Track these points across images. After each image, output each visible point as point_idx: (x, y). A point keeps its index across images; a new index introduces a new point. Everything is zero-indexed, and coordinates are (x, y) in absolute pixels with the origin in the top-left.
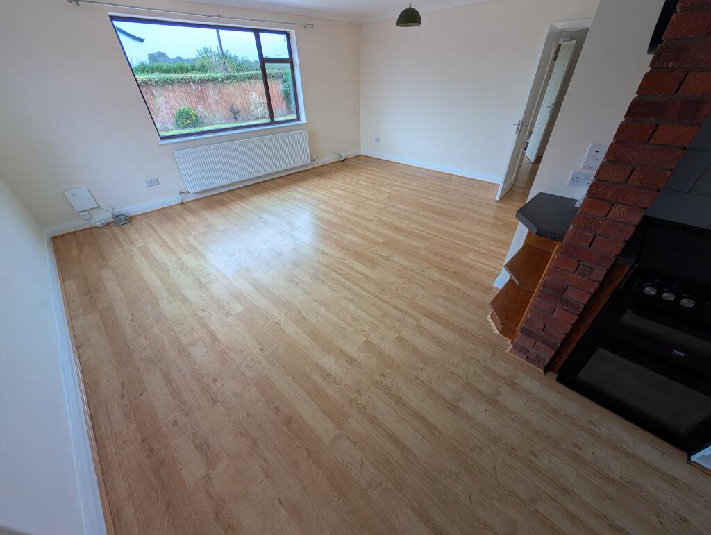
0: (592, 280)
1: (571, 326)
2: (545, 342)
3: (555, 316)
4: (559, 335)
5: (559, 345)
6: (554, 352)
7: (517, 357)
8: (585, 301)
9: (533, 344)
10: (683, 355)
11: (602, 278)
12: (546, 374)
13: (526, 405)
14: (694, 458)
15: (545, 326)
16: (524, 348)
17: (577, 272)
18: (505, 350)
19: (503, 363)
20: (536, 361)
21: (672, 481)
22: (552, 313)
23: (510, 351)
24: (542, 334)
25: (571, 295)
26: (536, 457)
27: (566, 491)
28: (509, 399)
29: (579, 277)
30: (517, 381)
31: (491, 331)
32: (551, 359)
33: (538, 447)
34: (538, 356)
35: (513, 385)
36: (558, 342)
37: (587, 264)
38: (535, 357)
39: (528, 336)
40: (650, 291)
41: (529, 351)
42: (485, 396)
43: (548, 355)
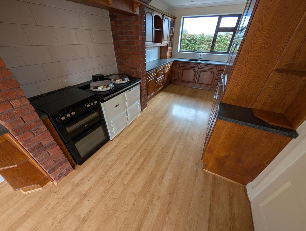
0: (44, 131)
1: (61, 150)
2: (61, 164)
3: (51, 154)
4: (62, 157)
5: (66, 158)
6: (68, 162)
7: (63, 180)
8: (52, 139)
9: (60, 170)
10: (87, 125)
11: (46, 128)
12: (76, 169)
13: (88, 181)
14: (111, 139)
15: (54, 160)
16: (60, 175)
17: (35, 135)
18: (55, 186)
19: (63, 188)
20: (68, 171)
21: (116, 146)
22: (50, 155)
23: (57, 183)
24: (57, 163)
25: (45, 143)
26: (110, 181)
27: (120, 173)
28: (85, 188)
29: (39, 135)
30: (76, 182)
31: (38, 192)
32: (71, 164)
33: (107, 179)
34: (66, 169)
35: (78, 185)
36: (64, 158)
37: (34, 129)
38: (66, 171)
39: (54, 171)
40: (63, 118)
41: (62, 173)
42: (80, 200)
43: (68, 165)
